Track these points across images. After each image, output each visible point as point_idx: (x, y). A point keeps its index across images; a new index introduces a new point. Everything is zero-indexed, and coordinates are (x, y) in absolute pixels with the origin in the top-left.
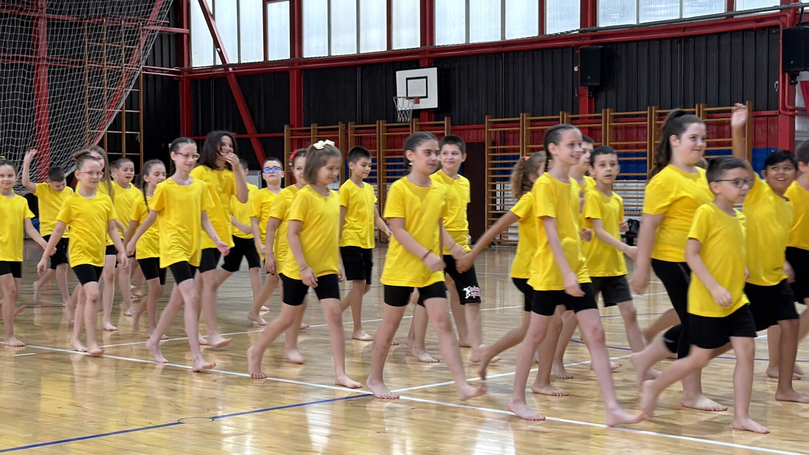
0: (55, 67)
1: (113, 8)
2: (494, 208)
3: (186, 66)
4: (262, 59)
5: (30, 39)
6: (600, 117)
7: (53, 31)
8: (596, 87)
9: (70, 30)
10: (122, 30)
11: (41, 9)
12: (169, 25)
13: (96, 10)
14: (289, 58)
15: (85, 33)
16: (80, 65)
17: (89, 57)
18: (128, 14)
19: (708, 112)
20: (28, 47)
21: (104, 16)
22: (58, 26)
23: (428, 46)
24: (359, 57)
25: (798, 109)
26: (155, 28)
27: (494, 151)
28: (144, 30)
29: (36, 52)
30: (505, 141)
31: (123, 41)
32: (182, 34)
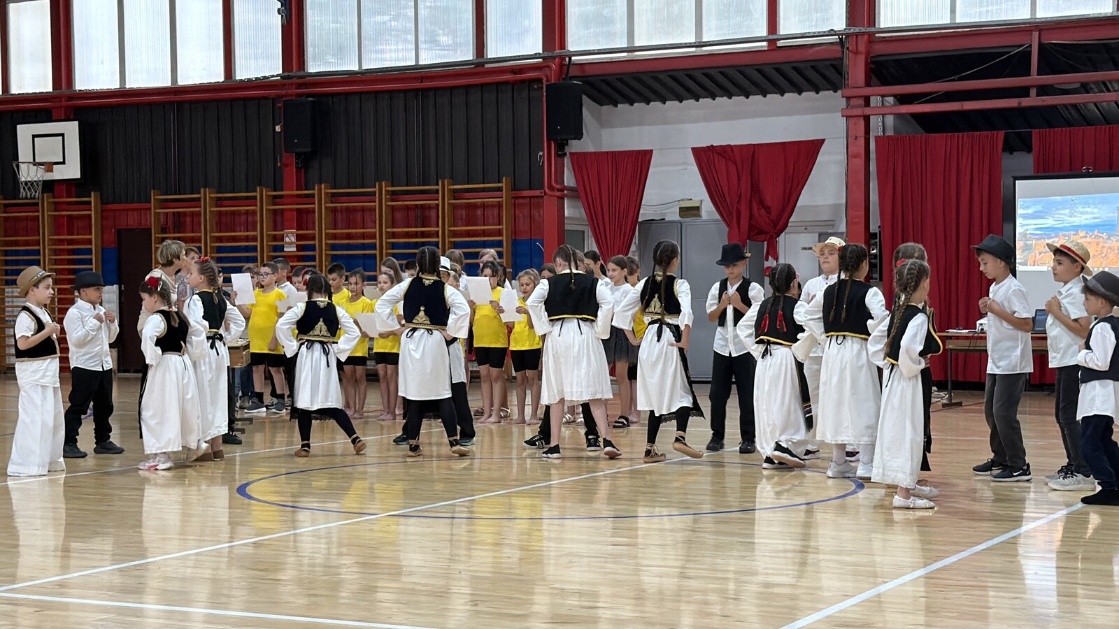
6: (313, 196)
8: (305, 154)
19: (455, 191)
23: (63, 91)
25: (570, 189)
30: (180, 227)
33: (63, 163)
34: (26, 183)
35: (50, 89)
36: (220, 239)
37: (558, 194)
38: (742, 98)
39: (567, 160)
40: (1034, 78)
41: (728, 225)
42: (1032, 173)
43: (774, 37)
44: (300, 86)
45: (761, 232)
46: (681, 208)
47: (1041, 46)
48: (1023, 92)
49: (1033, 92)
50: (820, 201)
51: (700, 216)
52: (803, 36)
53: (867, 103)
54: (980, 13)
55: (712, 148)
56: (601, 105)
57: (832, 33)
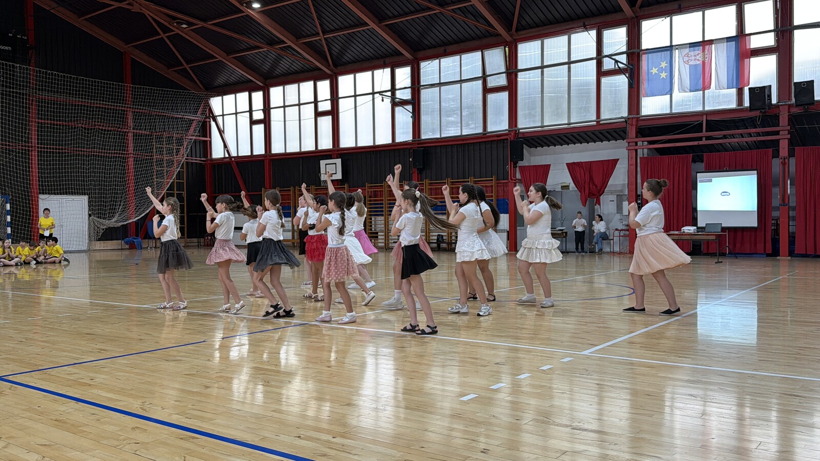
0: (137, 158)
1: (169, 127)
2: (371, 230)
3: (209, 157)
4: (249, 154)
5: (123, 143)
6: (423, 184)
7: (136, 139)
8: (420, 168)
9: (146, 138)
10: (174, 139)
11: (130, 127)
12: (199, 136)
13: (160, 128)
14: (264, 153)
15: (154, 140)
16: (151, 156)
17: (156, 152)
18: (177, 130)
19: (475, 181)
20: (123, 147)
21: (164, 131)
22: (139, 135)
23: (336, 148)
24: (301, 153)
25: (518, 179)
26: (192, 137)
27: (370, 201)
28: (186, 139)
29: (127, 150)
30: (376, 196)
31: (174, 144)
32: (207, 141)
33: (336, 173)
34: (323, 181)
35: (331, 147)
36: (390, 200)
37: (514, 181)
38: (586, 144)
39: (517, 169)
40: (704, 133)
41: (580, 192)
42: (704, 171)
43: (599, 120)
44: (418, 144)
45: (593, 195)
46: (562, 186)
47: (707, 120)
48: (700, 139)
49: (704, 139)
50: (617, 183)
51: (569, 189)
52: (610, 119)
53: (636, 145)
54: (682, 109)
55: (574, 163)
56: (531, 148)
57: (622, 118)
